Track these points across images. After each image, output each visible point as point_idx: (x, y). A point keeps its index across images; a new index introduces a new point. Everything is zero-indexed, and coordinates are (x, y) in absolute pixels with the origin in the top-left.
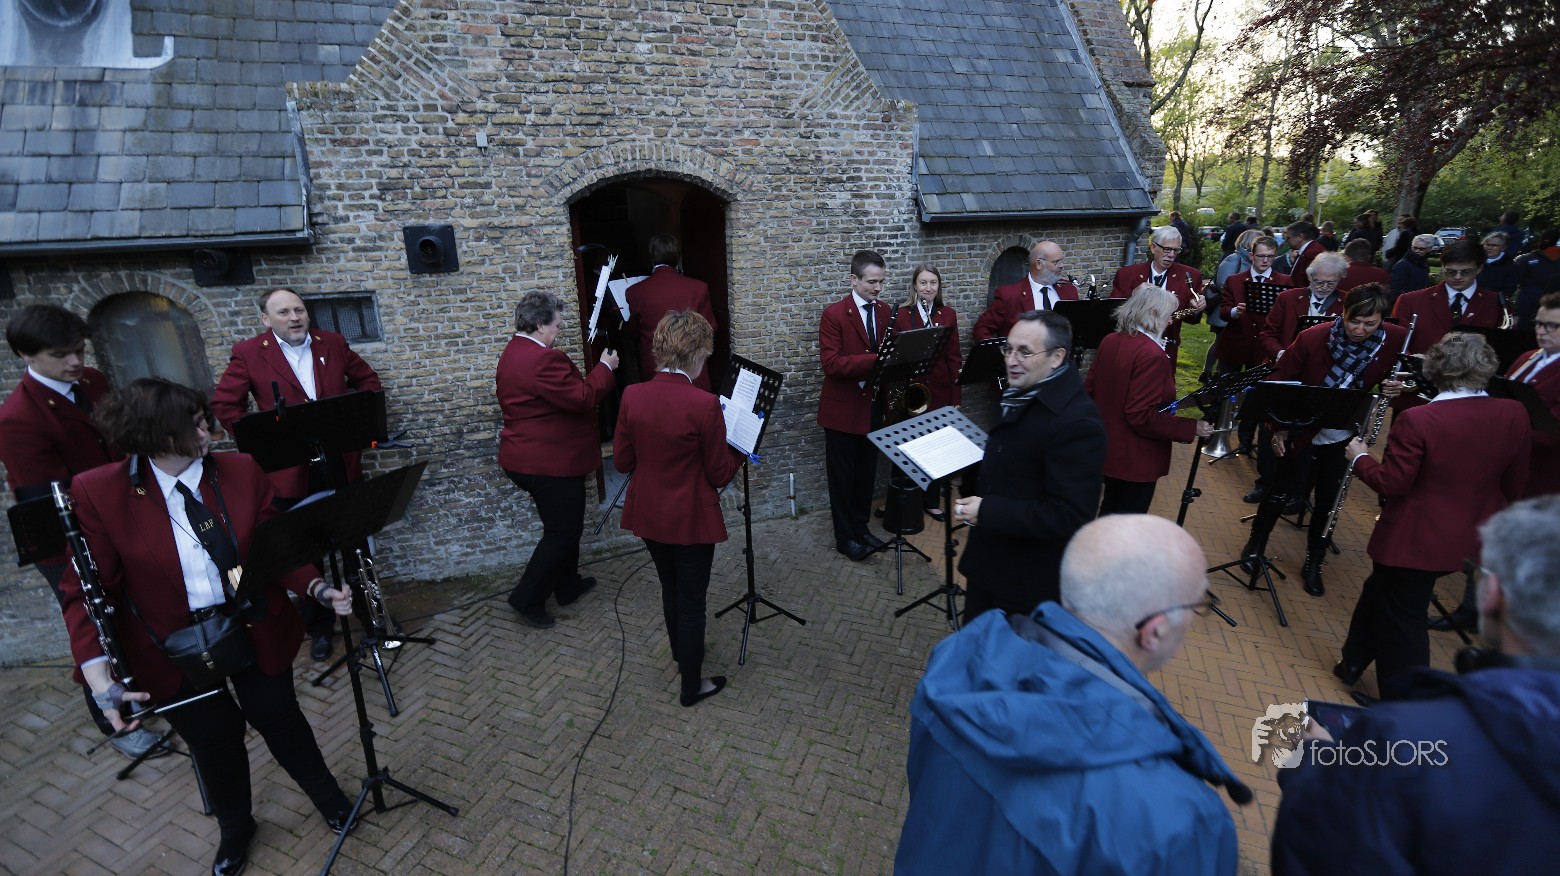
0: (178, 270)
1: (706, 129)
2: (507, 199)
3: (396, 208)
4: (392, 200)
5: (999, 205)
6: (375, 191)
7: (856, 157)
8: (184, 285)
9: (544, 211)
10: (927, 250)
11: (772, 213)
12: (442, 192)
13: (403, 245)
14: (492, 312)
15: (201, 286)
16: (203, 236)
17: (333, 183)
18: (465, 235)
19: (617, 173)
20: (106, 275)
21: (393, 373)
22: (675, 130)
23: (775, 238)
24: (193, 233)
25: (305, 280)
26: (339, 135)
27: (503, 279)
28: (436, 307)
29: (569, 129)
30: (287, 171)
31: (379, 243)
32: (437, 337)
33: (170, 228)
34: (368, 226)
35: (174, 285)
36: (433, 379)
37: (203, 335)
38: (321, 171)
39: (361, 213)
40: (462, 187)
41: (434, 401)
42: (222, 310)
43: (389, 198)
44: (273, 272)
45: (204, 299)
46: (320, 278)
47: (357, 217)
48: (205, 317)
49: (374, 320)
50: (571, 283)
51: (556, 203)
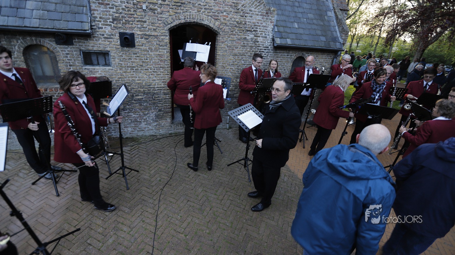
0: (50, 39)
1: (213, 11)
2: (151, 27)
3: (117, 26)
4: (116, 24)
5: (298, 43)
6: (111, 20)
7: (257, 24)
8: (52, 44)
9: (162, 31)
10: (275, 55)
11: (230, 39)
12: (131, 23)
13: (119, 38)
14: (144, 61)
15: (58, 45)
16: (58, 29)
17: (98, 16)
18: (138, 36)
19: (185, 22)
20: (28, 38)
21: (114, 76)
22: (203, 10)
23: (230, 47)
24: (55, 28)
25: (89, 46)
26: (101, 2)
27: (148, 51)
28: (128, 58)
29: (171, 6)
30: (84, 11)
31: (112, 37)
32: (128, 67)
33: (48, 26)
34: (108, 31)
35: (49, 43)
36: (126, 79)
37: (58, 60)
38: (95, 12)
39: (106, 27)
40: (137, 21)
42: (64, 52)
44: (79, 42)
45: (58, 49)
46: (93, 45)
47: (105, 28)
48: (58, 54)
49: (109, 60)
50: (169, 54)
51: (166, 29)
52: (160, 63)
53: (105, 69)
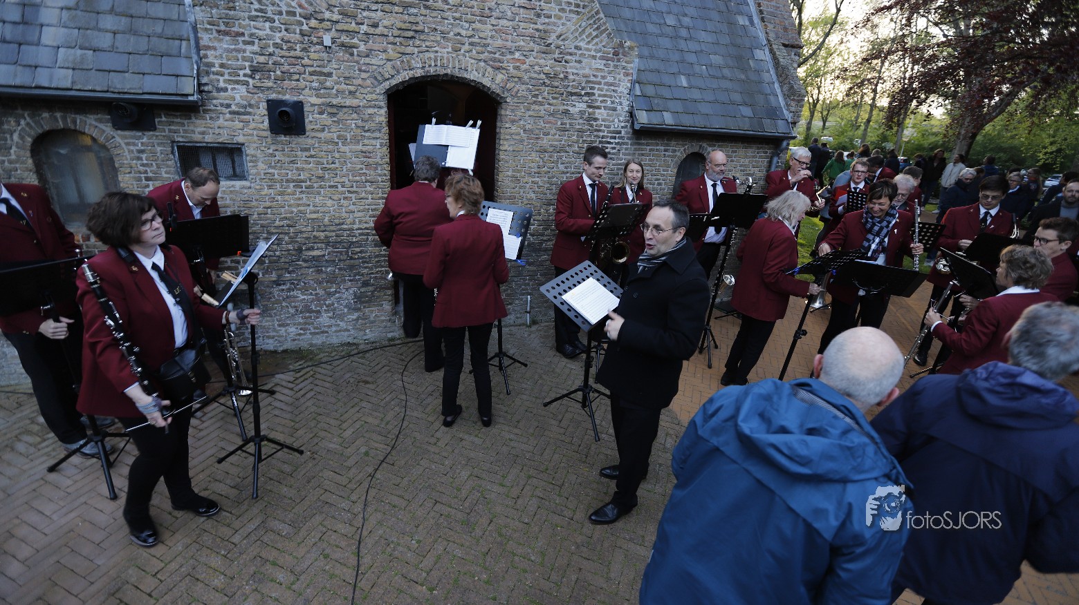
0: (99, 115)
1: (488, 49)
2: (343, 86)
3: (262, 85)
4: (260, 79)
5: (688, 122)
6: (248, 71)
7: (592, 79)
8: (104, 128)
9: (369, 97)
10: (635, 150)
11: (531, 113)
12: (296, 77)
13: (266, 113)
14: (327, 166)
15: (117, 129)
16: (119, 93)
17: (217, 62)
18: (312, 109)
19: (423, 74)
20: (46, 115)
21: (254, 203)
22: (467, 47)
23: (531, 131)
24: (112, 90)
25: (193, 132)
26: (223, 28)
27: (337, 143)
28: (288, 159)
29: (391, 39)
30: (183, 50)
31: (251, 110)
32: (288, 181)
33: (95, 85)
34: (241, 97)
35: (96, 127)
36: (283, 210)
37: (117, 165)
38: (209, 53)
39: (236, 86)
40: (311, 74)
41: (283, 226)
42: (132, 148)
43: (257, 77)
44: (170, 123)
45: (118, 139)
46: (204, 131)
47: (233, 89)
48: (119, 152)
49: (242, 165)
50: (385, 150)
51: (378, 91)
52: (364, 171)
53: (233, 186)
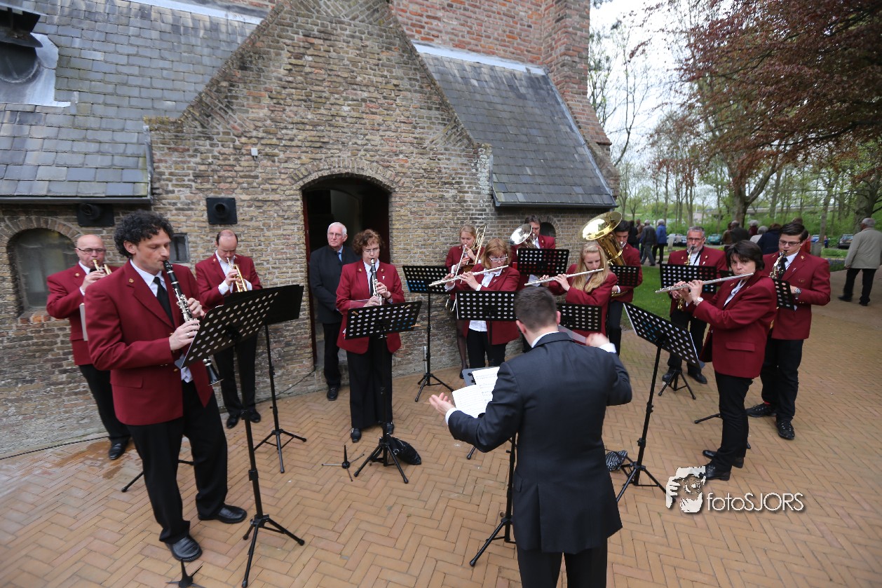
0: (67, 216)
1: (379, 153)
2: (267, 185)
3: (203, 187)
4: (201, 183)
5: (537, 199)
6: (191, 177)
8: (71, 226)
9: (288, 192)
10: (499, 222)
11: (415, 199)
12: (230, 180)
13: (205, 208)
14: (254, 248)
15: (82, 227)
16: (85, 197)
17: (167, 171)
18: (242, 204)
19: (329, 174)
20: (23, 218)
22: (362, 153)
23: (416, 213)
24: (80, 194)
26: (173, 146)
27: (263, 229)
29: (304, 149)
30: (140, 165)
31: (193, 207)
33: (65, 190)
34: (185, 197)
35: (64, 225)
38: (161, 165)
39: (182, 189)
43: (199, 181)
47: (179, 191)
49: (184, 249)
50: (302, 233)
51: (295, 188)
52: (285, 250)
